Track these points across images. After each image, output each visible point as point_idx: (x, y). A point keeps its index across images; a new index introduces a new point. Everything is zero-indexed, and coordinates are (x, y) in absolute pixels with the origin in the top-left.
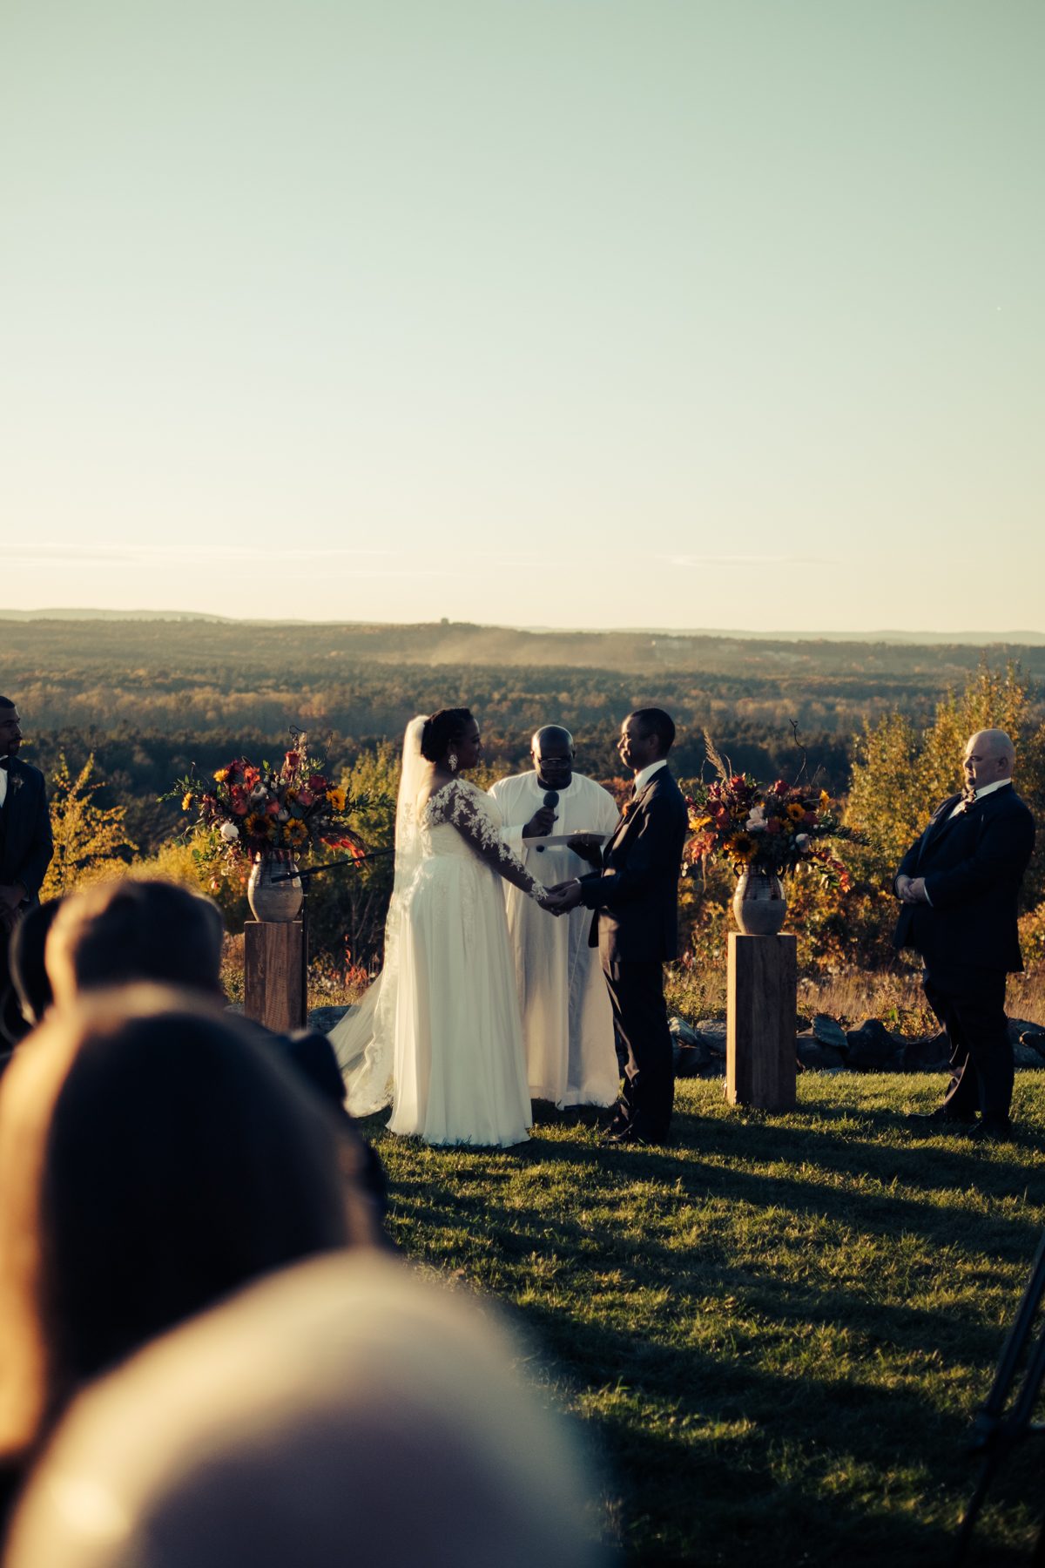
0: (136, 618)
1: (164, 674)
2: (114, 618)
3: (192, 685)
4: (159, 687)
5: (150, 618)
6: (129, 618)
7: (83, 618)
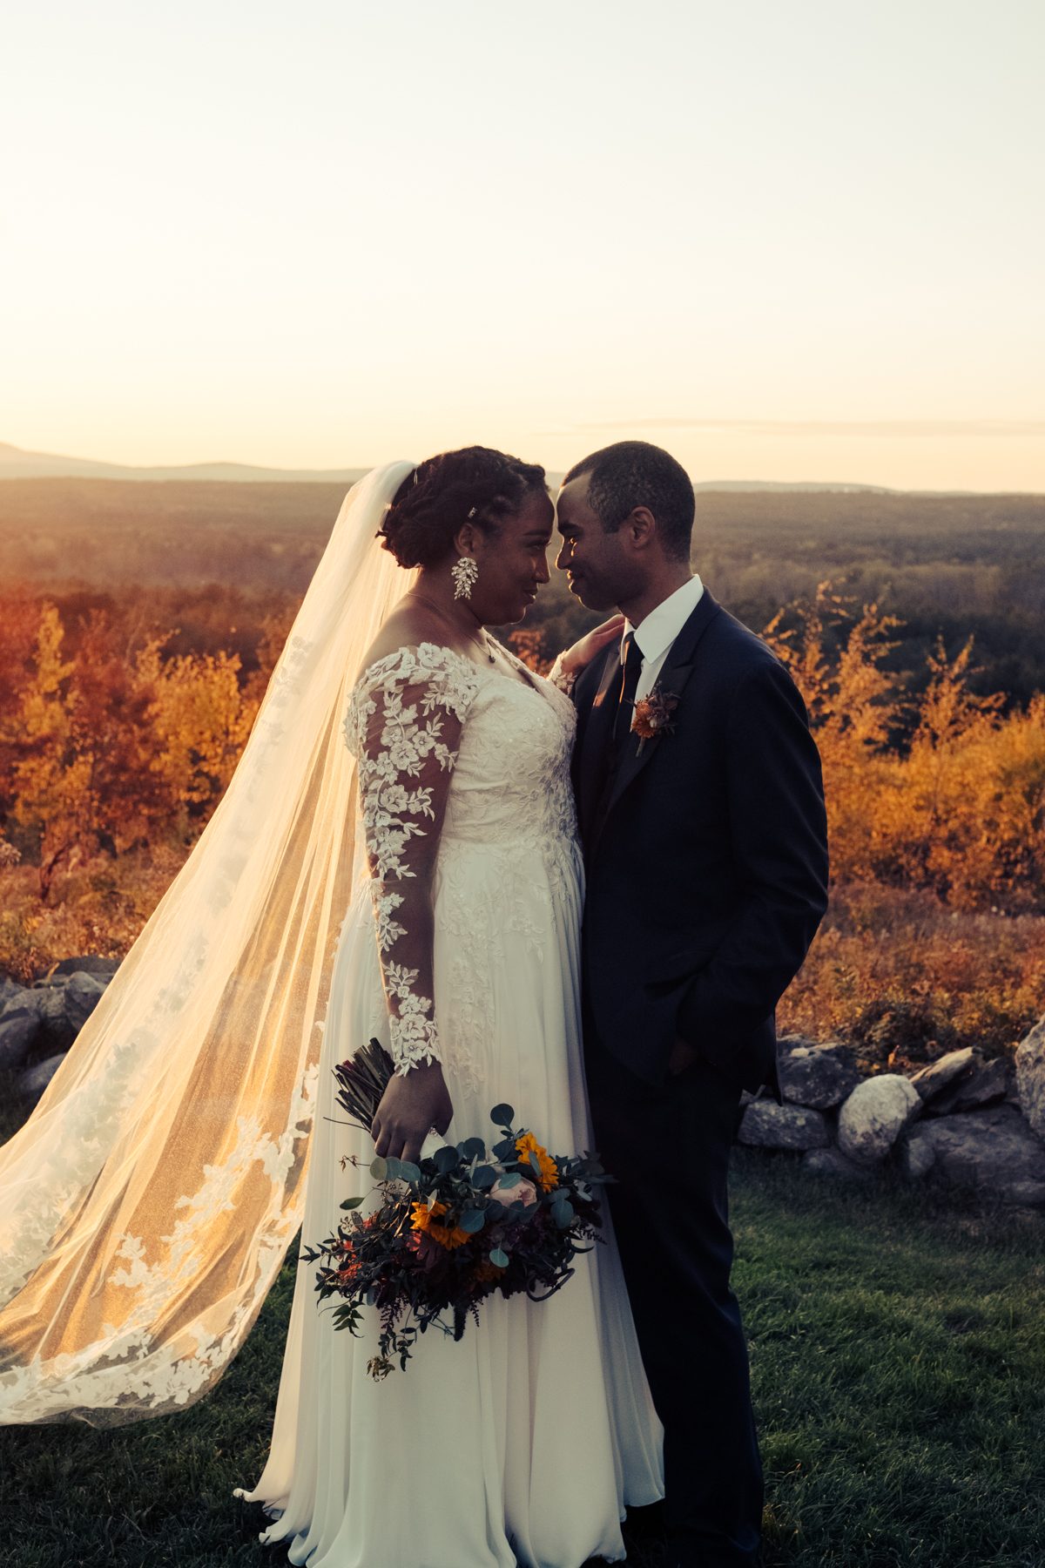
0: (803, 489)
1: (831, 546)
2: (781, 490)
3: (862, 558)
4: (828, 559)
5: (816, 490)
6: (795, 489)
7: (750, 489)
